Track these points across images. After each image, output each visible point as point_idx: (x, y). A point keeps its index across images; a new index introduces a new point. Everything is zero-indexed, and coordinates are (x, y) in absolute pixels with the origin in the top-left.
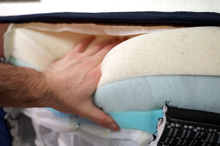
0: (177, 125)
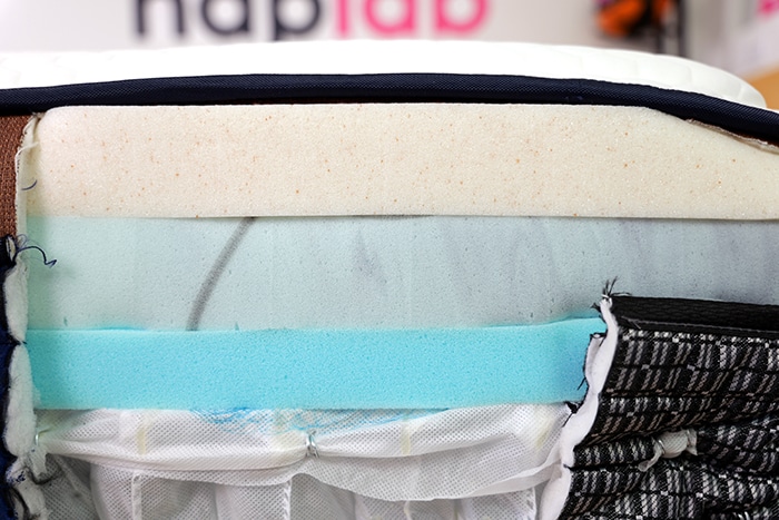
0: (641, 333)
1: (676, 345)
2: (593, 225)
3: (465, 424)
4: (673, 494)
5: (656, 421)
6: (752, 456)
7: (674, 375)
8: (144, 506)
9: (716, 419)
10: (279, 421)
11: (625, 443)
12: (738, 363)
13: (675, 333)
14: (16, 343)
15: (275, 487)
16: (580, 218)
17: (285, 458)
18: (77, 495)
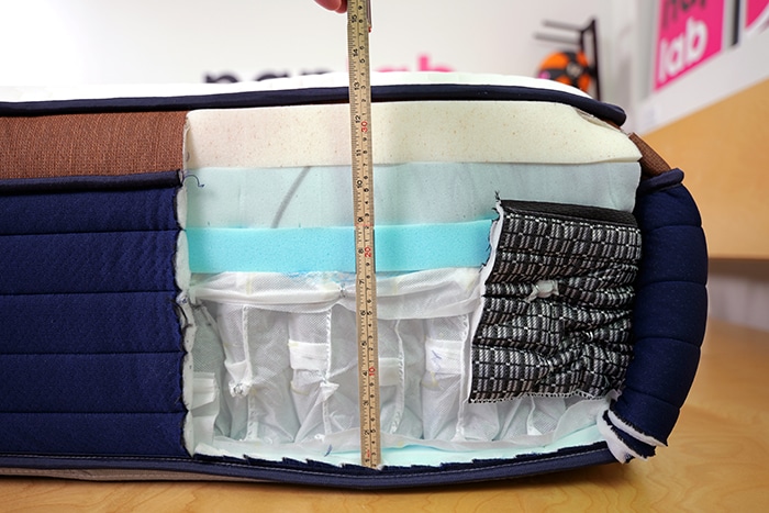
0: (517, 216)
1: (538, 224)
2: (495, 166)
3: (428, 278)
4: (546, 316)
5: (531, 269)
6: (590, 294)
7: (538, 242)
8: (249, 325)
9: (567, 273)
10: (325, 277)
11: (515, 284)
12: (575, 237)
13: (537, 217)
14: (181, 229)
15: (321, 314)
16: (490, 163)
17: (328, 296)
18: (210, 325)
